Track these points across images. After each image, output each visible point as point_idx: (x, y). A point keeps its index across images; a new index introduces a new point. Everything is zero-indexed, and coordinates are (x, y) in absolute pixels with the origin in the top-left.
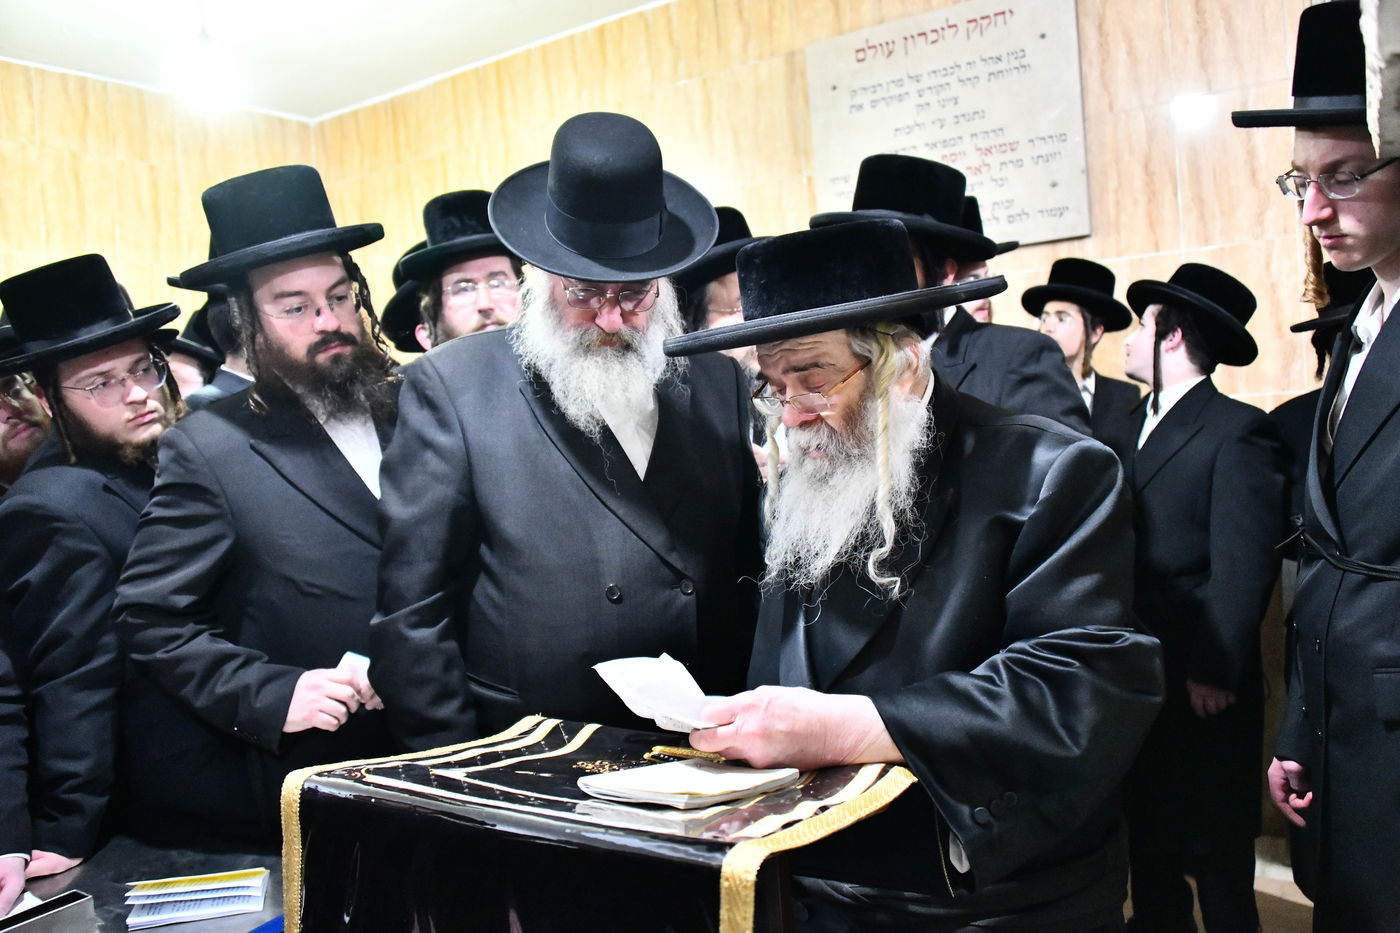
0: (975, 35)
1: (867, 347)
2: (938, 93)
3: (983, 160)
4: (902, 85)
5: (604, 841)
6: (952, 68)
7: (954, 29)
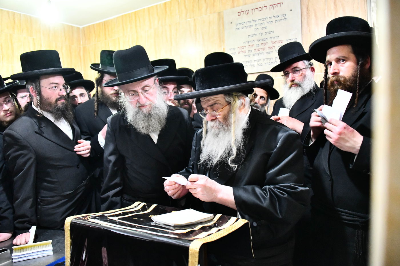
0: (272, 9)
1: (230, 99)
2: (261, 25)
3: (273, 45)
4: (251, 23)
5: (156, 239)
6: (265, 18)
7: (266, 7)
